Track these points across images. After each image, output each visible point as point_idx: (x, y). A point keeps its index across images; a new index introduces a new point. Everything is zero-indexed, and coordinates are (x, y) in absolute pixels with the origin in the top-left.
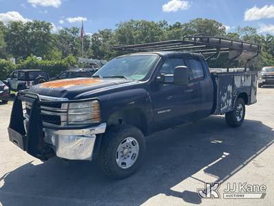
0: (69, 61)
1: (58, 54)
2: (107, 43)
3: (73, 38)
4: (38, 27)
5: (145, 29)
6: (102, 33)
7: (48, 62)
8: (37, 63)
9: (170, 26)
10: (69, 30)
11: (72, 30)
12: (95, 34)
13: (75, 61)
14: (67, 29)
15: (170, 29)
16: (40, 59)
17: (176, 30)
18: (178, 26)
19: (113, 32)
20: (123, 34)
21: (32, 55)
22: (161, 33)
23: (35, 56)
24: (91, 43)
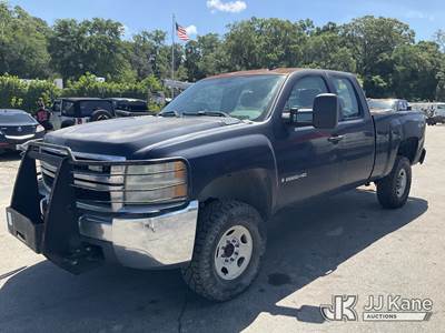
0: (148, 84)
1: (131, 73)
2: (211, 56)
3: (156, 48)
4: (100, 30)
5: (276, 34)
6: (202, 40)
7: (114, 86)
8: (96, 87)
9: (318, 29)
10: (149, 36)
11: (154, 34)
12: (191, 42)
13: (158, 85)
14: (145, 33)
15: (318, 34)
16: (101, 80)
17: (328, 36)
18: (332, 28)
19: (221, 39)
20: (237, 41)
21: (88, 73)
22: (303, 41)
23: (93, 76)
24: (184, 57)
